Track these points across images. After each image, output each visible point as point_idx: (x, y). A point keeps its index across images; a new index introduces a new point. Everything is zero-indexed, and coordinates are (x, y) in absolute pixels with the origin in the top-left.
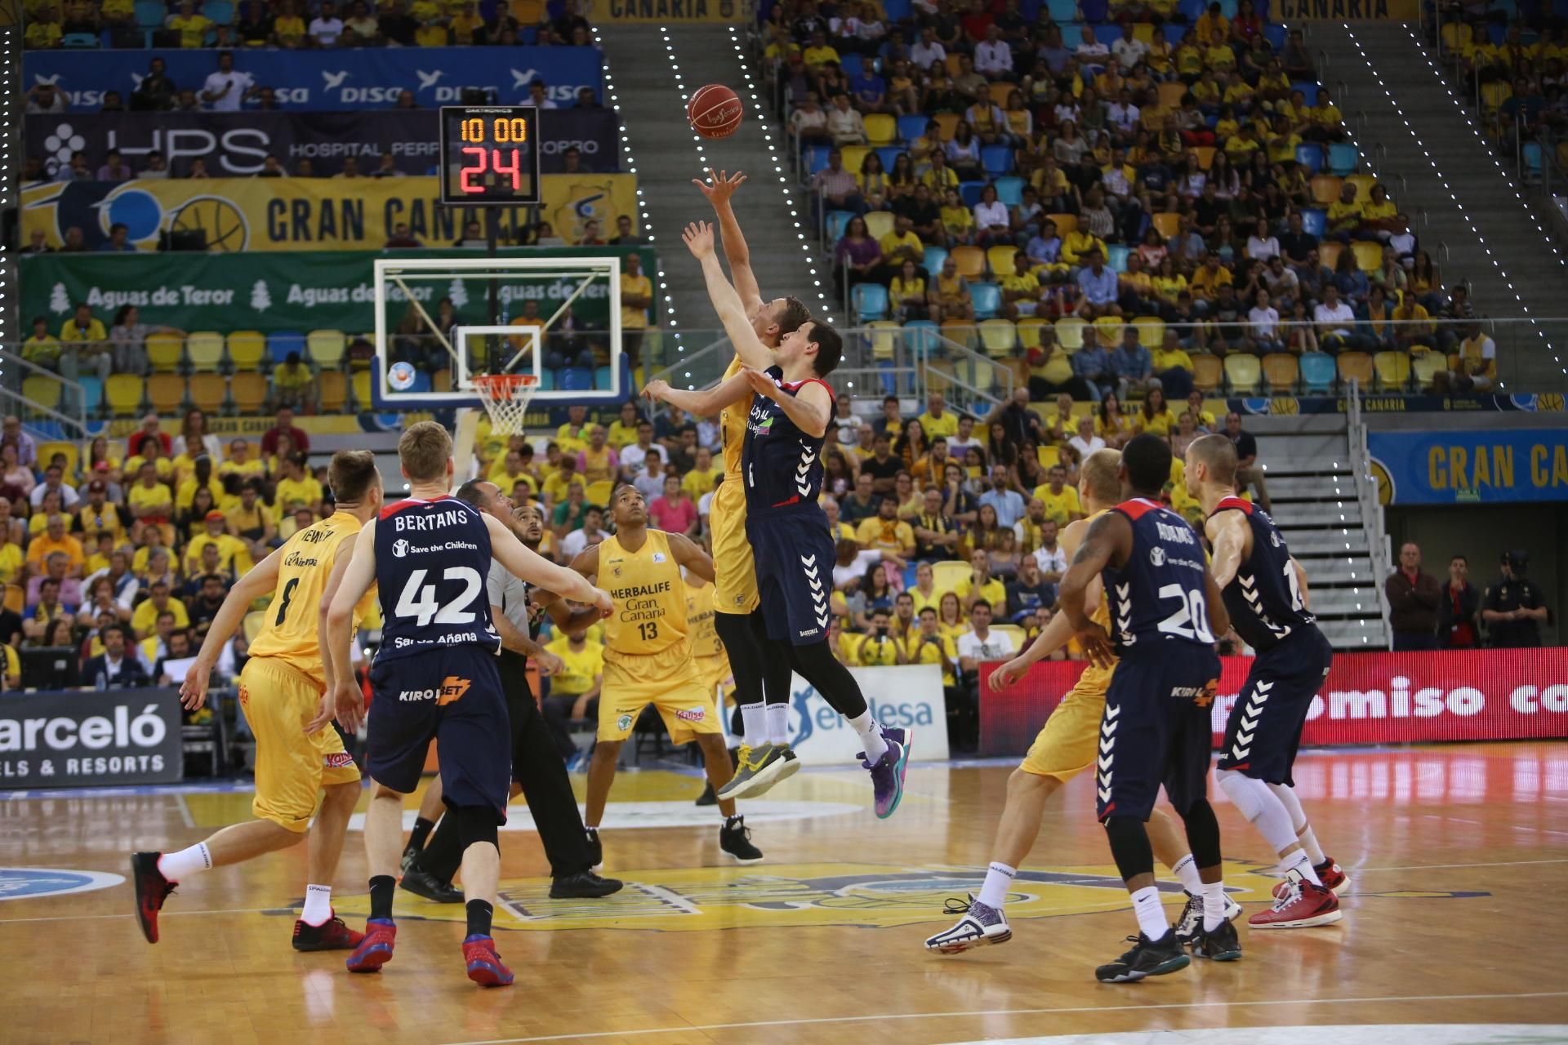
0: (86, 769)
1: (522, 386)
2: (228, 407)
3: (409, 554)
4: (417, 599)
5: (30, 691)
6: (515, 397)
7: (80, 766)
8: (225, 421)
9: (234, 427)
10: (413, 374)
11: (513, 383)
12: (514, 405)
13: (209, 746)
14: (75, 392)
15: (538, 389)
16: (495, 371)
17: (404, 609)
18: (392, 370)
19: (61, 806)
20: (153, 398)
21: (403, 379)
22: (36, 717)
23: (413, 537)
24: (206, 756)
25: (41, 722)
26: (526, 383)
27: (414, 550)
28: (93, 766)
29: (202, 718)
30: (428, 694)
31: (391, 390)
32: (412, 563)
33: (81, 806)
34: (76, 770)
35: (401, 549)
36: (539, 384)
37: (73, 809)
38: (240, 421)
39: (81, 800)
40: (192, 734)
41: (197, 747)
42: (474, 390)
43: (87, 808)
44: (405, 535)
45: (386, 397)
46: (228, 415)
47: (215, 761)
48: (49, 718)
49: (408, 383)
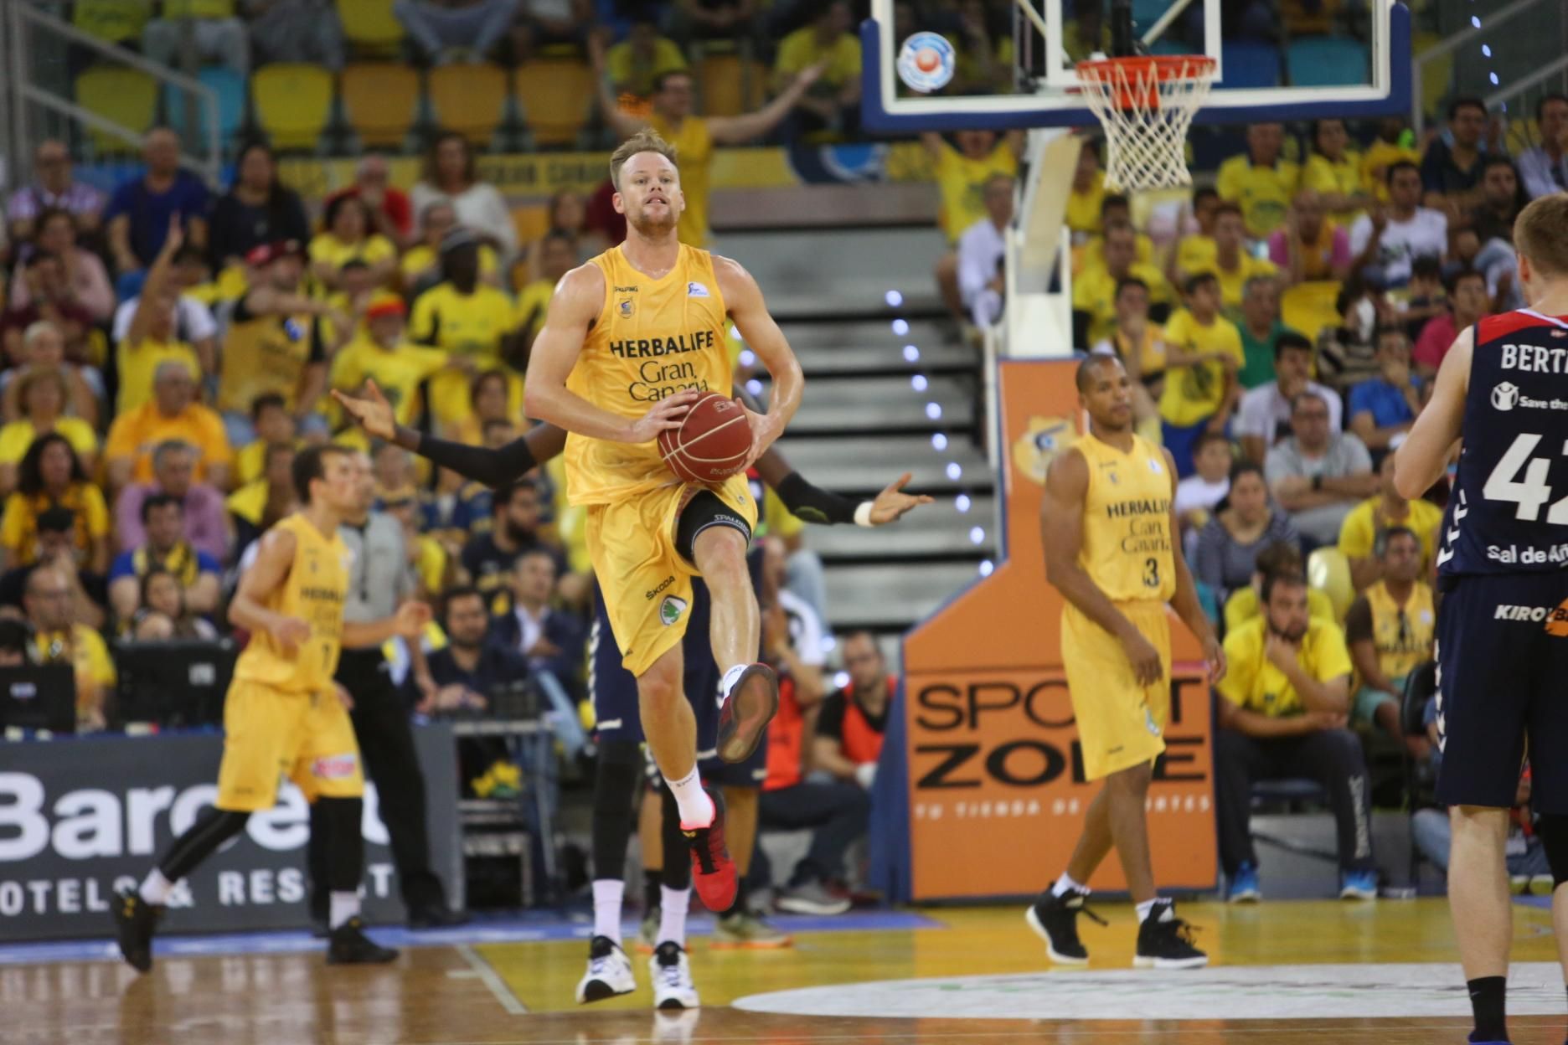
0: (260, 894)
1: (1184, 79)
2: (513, 132)
3: (1517, 407)
4: (1520, 477)
5: (136, 729)
6: (1165, 103)
7: (247, 888)
8: (512, 162)
9: (530, 175)
10: (950, 58)
11: (1163, 74)
12: (1162, 120)
13: (516, 844)
14: (192, 102)
15: (1215, 86)
16: (1122, 48)
17: (1498, 487)
18: (907, 50)
19: (207, 972)
20: (353, 112)
21: (927, 69)
22: (152, 784)
23: (1528, 383)
24: (510, 862)
25: (163, 796)
26: (1191, 73)
27: (1526, 402)
28: (275, 886)
29: (502, 785)
30: (1536, 614)
31: (903, 90)
32: (1520, 421)
33: (250, 972)
34: (239, 897)
35: (1505, 397)
36: (1217, 75)
37: (233, 979)
38: (542, 163)
39: (248, 958)
40: (479, 819)
41: (491, 846)
42: (1076, 91)
43: (262, 977)
44: (1514, 376)
45: (893, 106)
46: (513, 149)
47: (527, 873)
48: (180, 788)
49: (940, 76)
